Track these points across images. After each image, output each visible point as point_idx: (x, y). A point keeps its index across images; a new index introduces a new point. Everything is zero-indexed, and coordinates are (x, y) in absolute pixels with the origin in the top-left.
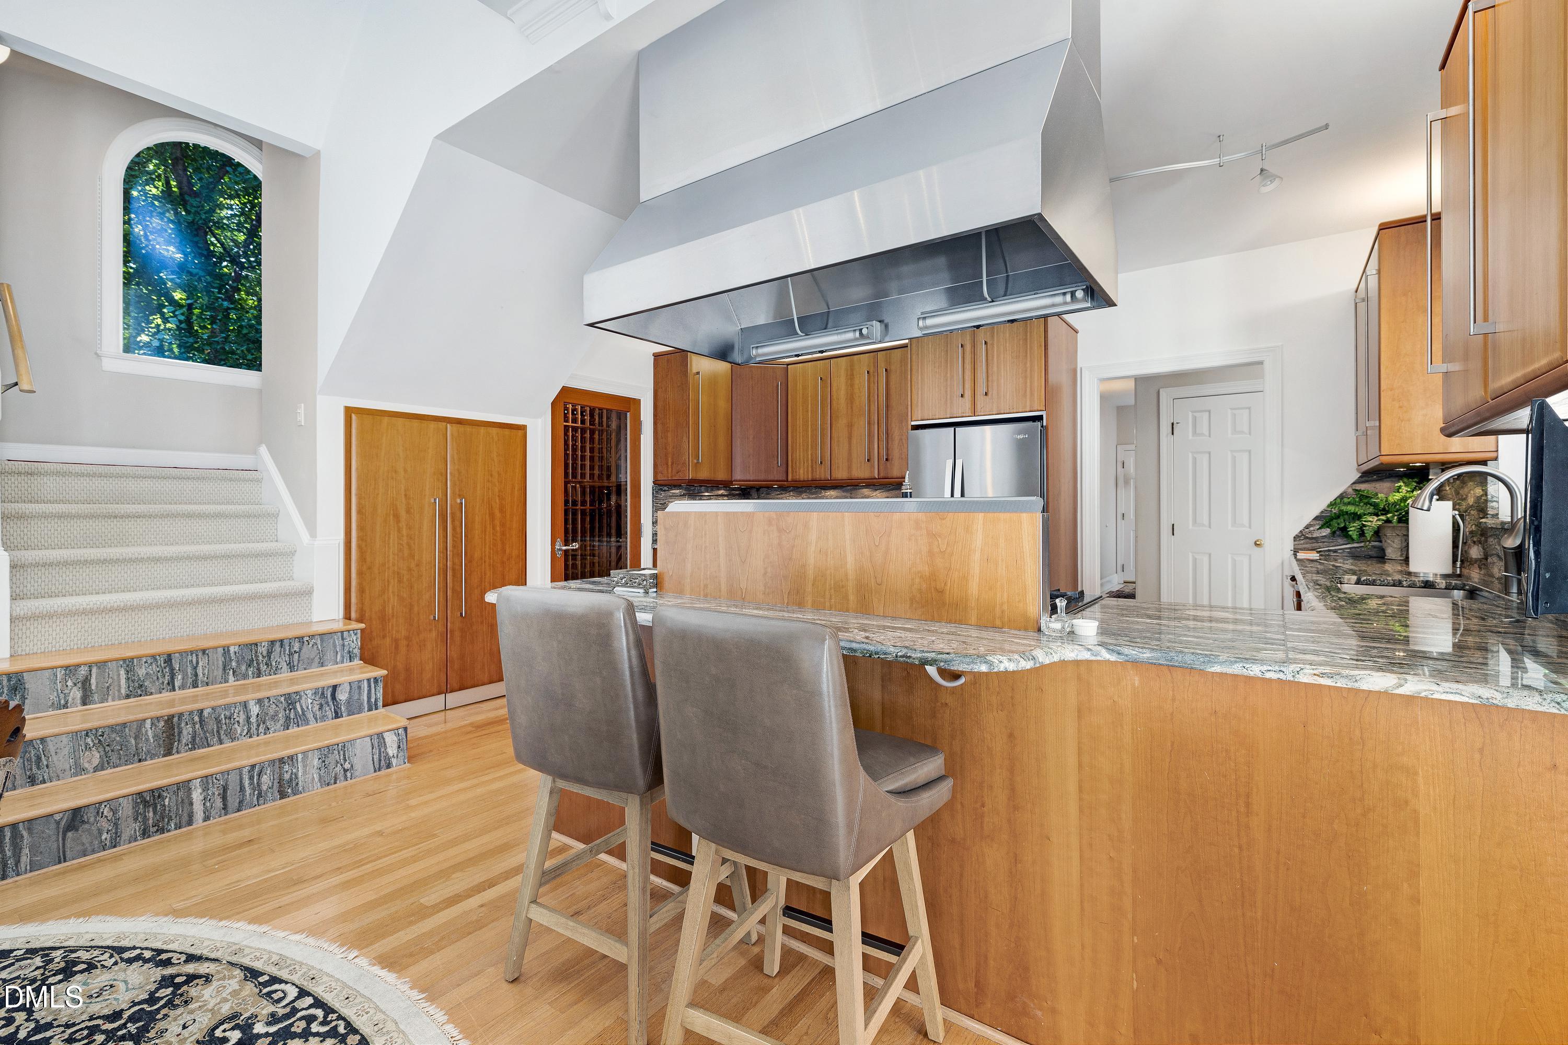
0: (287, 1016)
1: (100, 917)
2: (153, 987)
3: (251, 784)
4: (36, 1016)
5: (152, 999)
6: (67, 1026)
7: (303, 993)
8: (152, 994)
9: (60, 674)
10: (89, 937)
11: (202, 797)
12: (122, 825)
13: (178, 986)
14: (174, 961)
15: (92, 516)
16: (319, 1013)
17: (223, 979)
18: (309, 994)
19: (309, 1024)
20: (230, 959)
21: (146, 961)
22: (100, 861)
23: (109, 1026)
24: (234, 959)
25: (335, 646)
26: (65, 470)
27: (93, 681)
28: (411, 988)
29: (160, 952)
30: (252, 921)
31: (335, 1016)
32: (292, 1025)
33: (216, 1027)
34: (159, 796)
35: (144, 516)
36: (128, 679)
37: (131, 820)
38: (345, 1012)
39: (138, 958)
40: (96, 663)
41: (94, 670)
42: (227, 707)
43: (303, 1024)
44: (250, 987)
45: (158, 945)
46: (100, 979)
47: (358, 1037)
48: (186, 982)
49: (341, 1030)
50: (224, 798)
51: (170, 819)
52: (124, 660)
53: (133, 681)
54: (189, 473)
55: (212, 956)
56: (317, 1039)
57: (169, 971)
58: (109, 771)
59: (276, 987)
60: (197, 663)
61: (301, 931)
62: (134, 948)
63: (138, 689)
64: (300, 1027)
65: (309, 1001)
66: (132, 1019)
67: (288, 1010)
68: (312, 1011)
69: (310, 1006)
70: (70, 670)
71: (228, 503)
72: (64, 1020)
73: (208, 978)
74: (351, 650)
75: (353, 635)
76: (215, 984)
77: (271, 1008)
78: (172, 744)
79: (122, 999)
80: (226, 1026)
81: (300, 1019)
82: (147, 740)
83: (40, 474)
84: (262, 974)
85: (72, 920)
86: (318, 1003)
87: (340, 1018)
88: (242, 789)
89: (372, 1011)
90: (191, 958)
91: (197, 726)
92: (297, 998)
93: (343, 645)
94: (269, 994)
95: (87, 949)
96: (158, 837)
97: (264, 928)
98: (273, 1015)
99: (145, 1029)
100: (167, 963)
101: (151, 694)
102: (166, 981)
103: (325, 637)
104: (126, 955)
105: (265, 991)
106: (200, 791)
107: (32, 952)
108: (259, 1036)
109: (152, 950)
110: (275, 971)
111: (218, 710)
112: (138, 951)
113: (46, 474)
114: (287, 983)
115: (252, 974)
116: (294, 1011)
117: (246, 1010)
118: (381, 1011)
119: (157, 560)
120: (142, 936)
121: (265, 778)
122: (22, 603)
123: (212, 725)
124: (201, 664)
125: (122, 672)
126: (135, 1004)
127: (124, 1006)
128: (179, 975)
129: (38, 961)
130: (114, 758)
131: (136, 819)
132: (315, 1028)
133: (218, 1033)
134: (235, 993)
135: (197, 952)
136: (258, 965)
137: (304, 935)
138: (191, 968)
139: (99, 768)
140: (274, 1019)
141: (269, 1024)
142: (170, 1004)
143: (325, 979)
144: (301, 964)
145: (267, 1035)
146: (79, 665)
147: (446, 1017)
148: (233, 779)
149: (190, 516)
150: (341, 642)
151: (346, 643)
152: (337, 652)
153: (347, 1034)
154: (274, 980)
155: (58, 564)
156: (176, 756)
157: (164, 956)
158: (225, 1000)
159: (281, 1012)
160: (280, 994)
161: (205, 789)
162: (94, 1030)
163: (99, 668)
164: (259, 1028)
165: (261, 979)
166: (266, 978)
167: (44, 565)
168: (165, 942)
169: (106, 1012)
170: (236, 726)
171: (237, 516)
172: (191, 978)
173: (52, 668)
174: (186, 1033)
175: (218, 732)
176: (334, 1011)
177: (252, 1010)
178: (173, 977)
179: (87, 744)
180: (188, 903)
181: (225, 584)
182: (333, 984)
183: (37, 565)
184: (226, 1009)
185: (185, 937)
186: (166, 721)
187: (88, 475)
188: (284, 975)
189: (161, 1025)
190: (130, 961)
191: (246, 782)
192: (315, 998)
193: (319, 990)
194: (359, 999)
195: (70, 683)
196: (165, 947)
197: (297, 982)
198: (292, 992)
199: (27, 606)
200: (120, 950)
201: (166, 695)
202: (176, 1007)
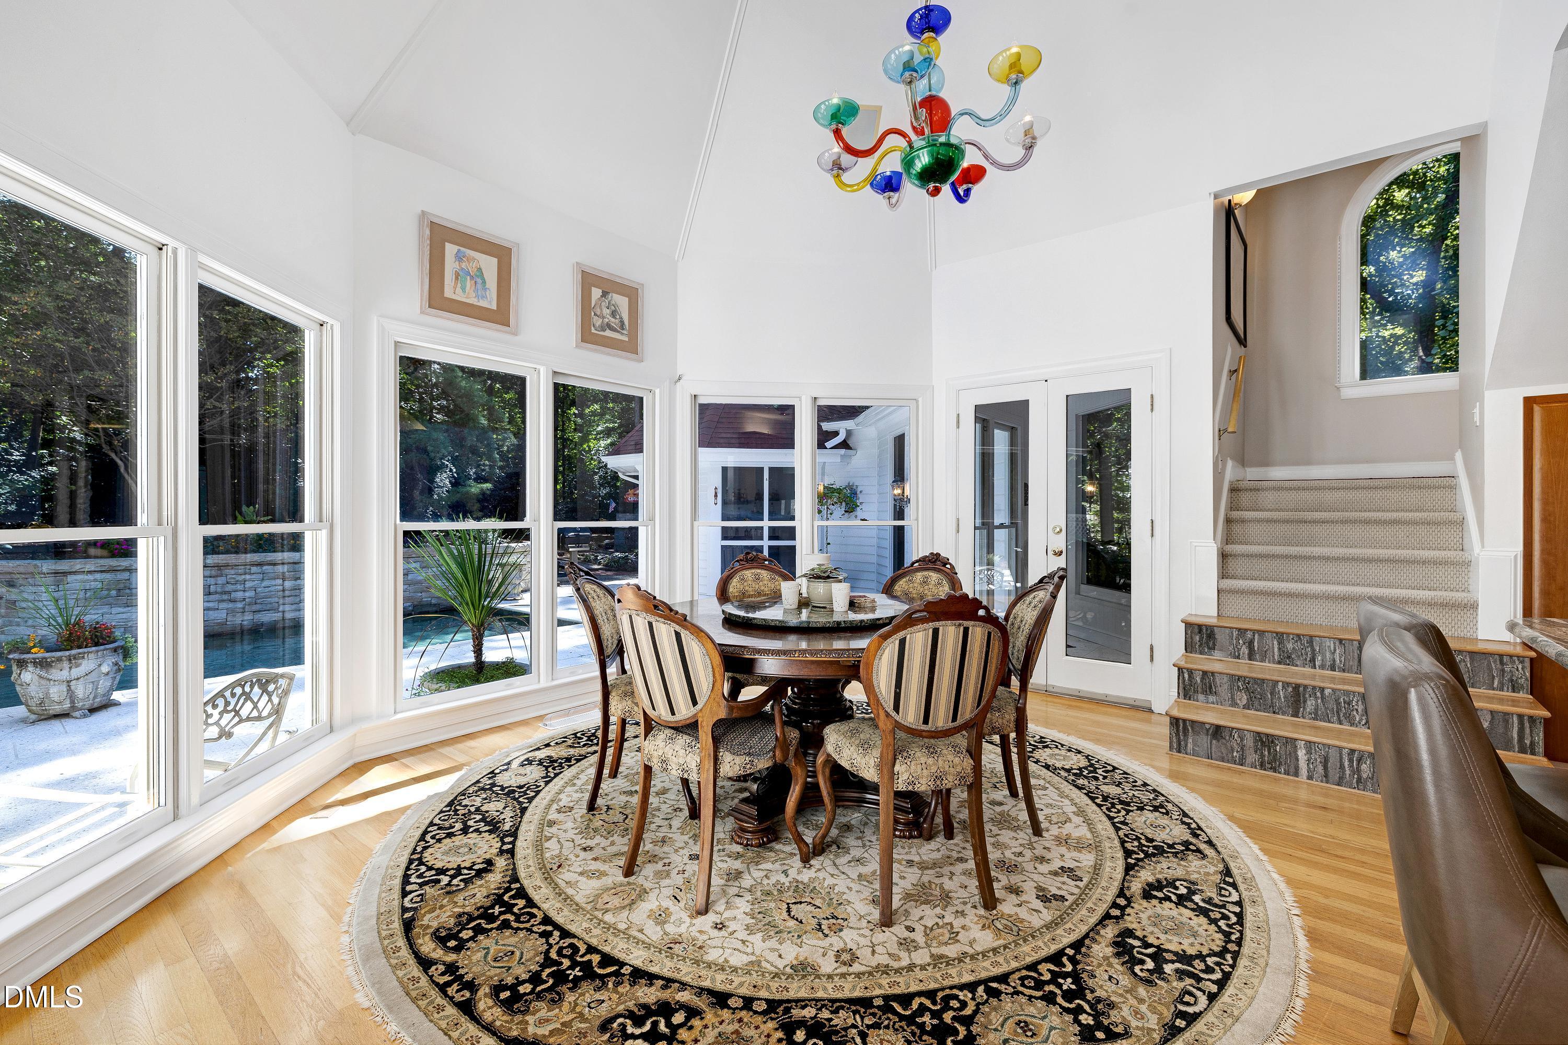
0: (1216, 906)
1: (1197, 796)
2: (1178, 841)
3: (1351, 766)
4: (1127, 817)
5: (1171, 846)
6: (1132, 830)
7: (1239, 903)
8: (1174, 844)
9: (1235, 633)
10: (1181, 800)
11: (1306, 758)
12: (1247, 752)
13: (1188, 849)
14: (1200, 838)
15: (1287, 521)
16: (1234, 919)
17: (1210, 863)
18: (1241, 906)
19: (1222, 918)
20: (1225, 857)
21: (1189, 828)
22: (1229, 769)
23: (1144, 842)
24: (1227, 859)
25: (1490, 670)
26: (1281, 487)
27: (1256, 644)
28: (1307, 961)
29: (1200, 828)
30: (1263, 850)
31: (1239, 928)
32: (1213, 911)
33: (1180, 880)
34: (1272, 742)
35: (1328, 522)
36: (1279, 649)
37: (1252, 751)
38: (1248, 934)
39: (1188, 824)
40: (1258, 631)
41: (1256, 636)
42: (1347, 693)
43: (1218, 916)
44: (1218, 878)
45: (1203, 825)
46: (1164, 821)
47: (1237, 949)
48: (1193, 851)
49: (1233, 937)
50: (1325, 768)
51: (1280, 764)
52: (1277, 633)
53: (1283, 652)
54: (1377, 483)
55: (1220, 849)
56: (1216, 929)
57: (1193, 840)
58: (1252, 712)
59: (1230, 889)
60: (1335, 650)
61: (1282, 876)
62: (1192, 819)
63: (1286, 659)
64: (1215, 915)
65: (1237, 909)
66: (1155, 847)
67: (1221, 903)
68: (1231, 915)
69: (1234, 913)
70: (1242, 632)
71: (1417, 511)
72: (1133, 826)
73: (1204, 856)
74: (1514, 678)
75: (1517, 662)
76: (1204, 862)
77: (1214, 895)
78: (1299, 709)
79: (1161, 836)
80: (1185, 883)
81: (1220, 913)
82: (1280, 698)
83: (1263, 490)
84: (1231, 877)
85: (1184, 789)
86: (1240, 916)
87: (1241, 932)
88: (1342, 767)
89: (1262, 946)
90: (1210, 843)
91: (1319, 701)
92: (1232, 903)
93: (1503, 671)
94: (1221, 888)
95: (1175, 805)
96: (1270, 773)
97: (1264, 858)
98: (1210, 899)
99: (1154, 855)
100: (1196, 836)
101: (1297, 666)
102: (1186, 844)
103: (1477, 657)
104: (1185, 819)
105: (1222, 885)
106: (1304, 751)
107: (1154, 791)
108: (1192, 901)
109: (1198, 825)
110: (1239, 880)
111: (1338, 693)
112: (1191, 821)
113: (1267, 489)
114: (1237, 891)
115: (1227, 872)
116: (1224, 907)
117: (1202, 885)
118: (1268, 951)
119: (1327, 559)
120: (1201, 816)
121: (1364, 767)
122: (1225, 581)
123: (1332, 705)
124: (1338, 651)
125: (1275, 642)
126: (1163, 842)
127: (1158, 839)
128: (1194, 845)
129: (1152, 796)
130: (1256, 704)
131: (1256, 752)
132: (1222, 923)
133: (1178, 883)
134: (1208, 874)
135: (1215, 841)
136: (1235, 871)
137: (1282, 879)
138: (1203, 847)
139: (1246, 707)
140: (1209, 901)
141: (1203, 900)
142: (1175, 855)
143: (1261, 908)
144: (1259, 890)
145: (1197, 904)
146: (1246, 630)
147: (1306, 996)
148: (1333, 754)
149: (1367, 522)
150: (1499, 666)
151: (1507, 669)
152: (1493, 677)
153: (1233, 942)
154: (1234, 885)
155: (1256, 556)
156: (1301, 720)
157: (1199, 832)
158: (1200, 873)
159: (1216, 901)
160: (1227, 893)
161: (1309, 752)
162: (1138, 839)
163: (1259, 635)
164: (1197, 898)
165: (1227, 879)
166: (1231, 880)
167: (1248, 556)
168: (1207, 827)
169: (1150, 836)
170: (1355, 713)
171: (1415, 523)
172: (1198, 851)
173: (1230, 628)
174: (1166, 870)
175: (1338, 712)
176: (1242, 925)
177: (1204, 888)
178: (1191, 844)
179: (1238, 687)
180: (1243, 817)
181: (1389, 587)
182: (1261, 914)
183: (1243, 555)
184: (1194, 877)
185: (1219, 831)
186: (1293, 688)
187: (1295, 489)
188: (1242, 887)
189: (1161, 859)
190: (1183, 823)
191: (1346, 764)
192: (1241, 912)
193: (1249, 910)
194: (1265, 935)
195: (1241, 642)
196: (1204, 829)
197: (1243, 896)
198: (1235, 897)
199: (1228, 583)
200: (1185, 815)
201: (1308, 670)
202: (1176, 857)
